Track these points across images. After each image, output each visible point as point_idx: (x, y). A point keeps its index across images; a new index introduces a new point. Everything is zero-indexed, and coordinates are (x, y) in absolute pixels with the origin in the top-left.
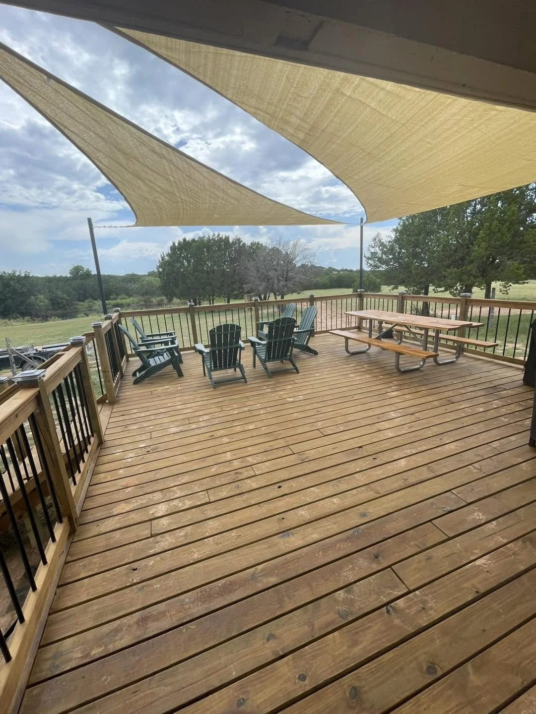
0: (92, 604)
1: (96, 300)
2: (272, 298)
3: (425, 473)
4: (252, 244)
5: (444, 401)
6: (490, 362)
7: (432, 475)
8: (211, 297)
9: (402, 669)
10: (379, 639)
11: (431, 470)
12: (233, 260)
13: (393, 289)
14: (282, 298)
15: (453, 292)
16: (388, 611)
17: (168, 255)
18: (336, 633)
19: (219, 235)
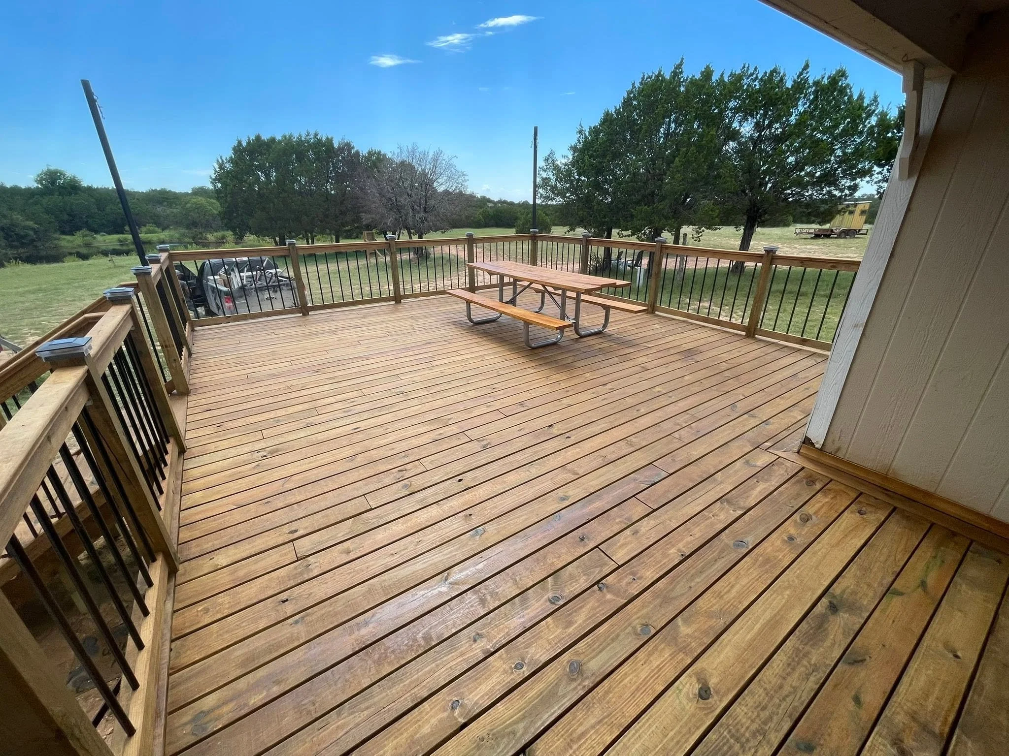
0: (234, 650)
1: (97, 232)
2: (404, 237)
3: (624, 448)
4: (369, 153)
5: (638, 369)
6: (684, 322)
7: (632, 449)
8: (309, 233)
9: (618, 636)
10: (594, 615)
11: (631, 444)
12: (340, 178)
13: (569, 231)
14: (420, 237)
15: (641, 237)
16: (600, 589)
17: (231, 160)
18: (549, 619)
19: (316, 135)
